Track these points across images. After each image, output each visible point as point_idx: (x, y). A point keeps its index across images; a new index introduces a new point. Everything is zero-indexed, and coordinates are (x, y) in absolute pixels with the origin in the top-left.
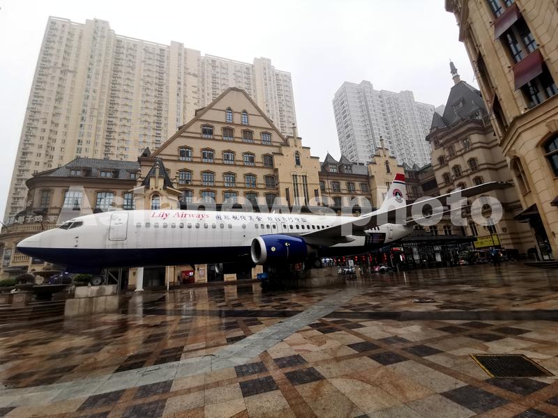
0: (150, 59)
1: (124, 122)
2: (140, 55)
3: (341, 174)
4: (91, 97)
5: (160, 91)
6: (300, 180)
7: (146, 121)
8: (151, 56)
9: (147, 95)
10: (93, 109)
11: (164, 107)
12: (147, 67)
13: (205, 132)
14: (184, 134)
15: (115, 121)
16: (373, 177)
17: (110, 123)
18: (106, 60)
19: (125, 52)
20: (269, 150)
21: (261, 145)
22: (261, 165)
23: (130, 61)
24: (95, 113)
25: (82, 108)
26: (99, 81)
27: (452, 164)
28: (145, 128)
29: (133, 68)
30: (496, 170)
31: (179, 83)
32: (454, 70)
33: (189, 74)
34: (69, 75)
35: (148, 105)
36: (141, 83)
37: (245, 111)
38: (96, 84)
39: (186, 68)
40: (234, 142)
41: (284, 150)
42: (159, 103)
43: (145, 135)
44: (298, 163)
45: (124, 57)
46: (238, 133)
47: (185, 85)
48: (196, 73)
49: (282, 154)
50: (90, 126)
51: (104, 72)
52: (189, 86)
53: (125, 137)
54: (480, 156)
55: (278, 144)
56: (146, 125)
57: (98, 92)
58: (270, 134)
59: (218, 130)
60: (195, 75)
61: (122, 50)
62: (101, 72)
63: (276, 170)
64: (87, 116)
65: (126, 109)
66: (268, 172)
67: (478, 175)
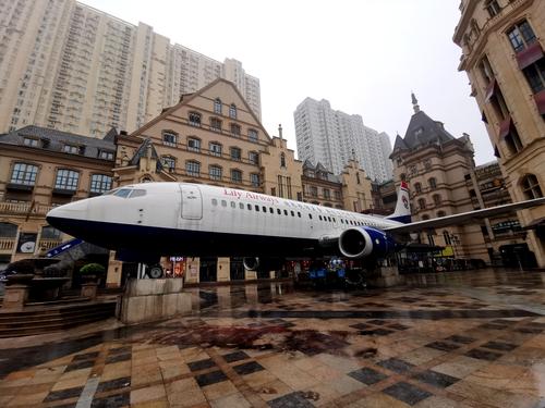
0: (113, 35)
1: (75, 97)
2: (102, 29)
3: (318, 180)
4: (37, 63)
5: (122, 71)
6: (284, 181)
7: (102, 100)
8: (115, 32)
9: (107, 72)
10: (38, 75)
11: (125, 87)
12: (110, 43)
13: (192, 119)
15: (64, 94)
16: (346, 186)
17: (58, 96)
18: (61, 26)
19: (84, 21)
20: (257, 148)
21: (248, 141)
22: (247, 162)
23: (90, 32)
24: (41, 81)
25: (24, 72)
26: (50, 46)
27: (413, 181)
28: (101, 108)
29: (92, 40)
30: (451, 190)
31: (144, 66)
32: (414, 101)
33: (157, 59)
34: (15, 35)
35: (107, 83)
36: (101, 59)
37: (233, 105)
38: (45, 49)
39: (153, 54)
40: (222, 134)
41: (270, 149)
42: (120, 84)
43: (100, 115)
44: (283, 165)
45: (83, 27)
46: (226, 125)
47: (151, 70)
48: (164, 60)
49: (268, 153)
50: (32, 95)
51: (57, 38)
52: (155, 72)
53: (75, 113)
54: (438, 176)
55: (266, 144)
56: (102, 104)
57: (47, 58)
58: (256, 132)
59: (205, 119)
60: (162, 62)
61: (81, 19)
62: (53, 37)
63: (262, 169)
64: (30, 83)
65: (80, 83)
66: (255, 169)
67: (437, 192)
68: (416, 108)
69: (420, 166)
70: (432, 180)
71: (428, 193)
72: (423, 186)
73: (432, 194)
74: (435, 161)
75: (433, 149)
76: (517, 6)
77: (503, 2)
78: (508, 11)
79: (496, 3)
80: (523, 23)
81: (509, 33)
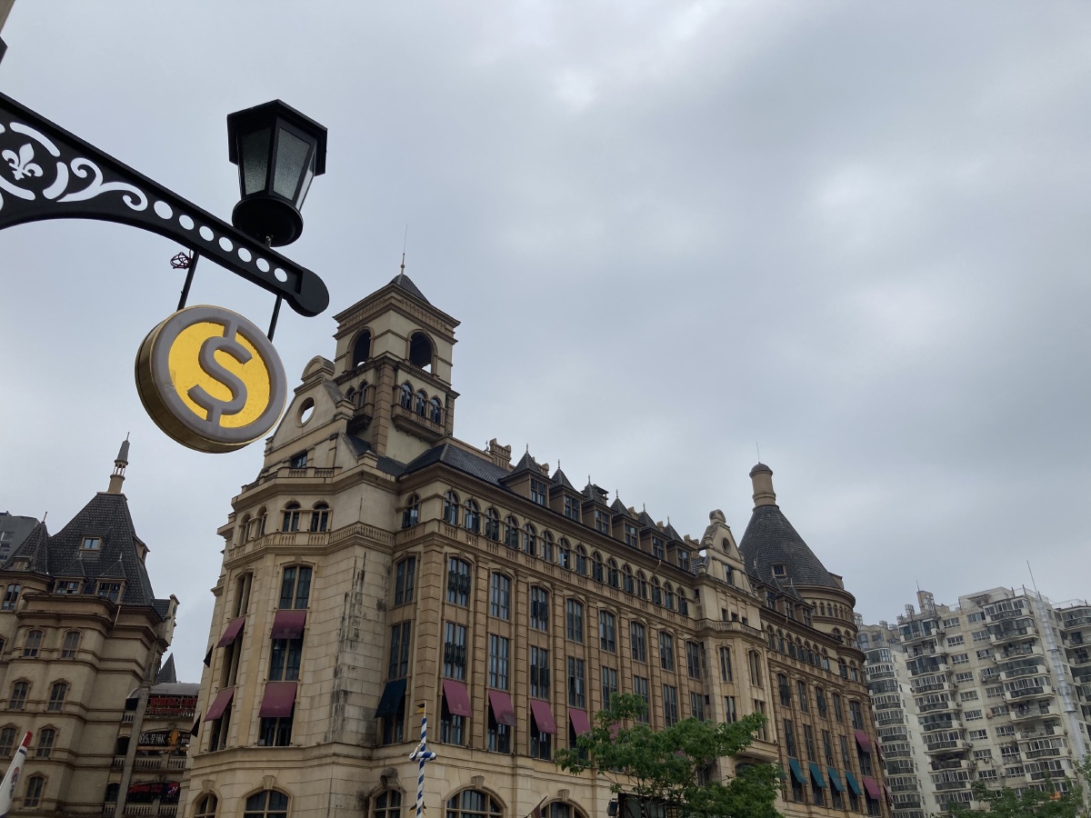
30: (86, 722)
32: (121, 462)
54: (77, 676)
67: (55, 721)
68: (117, 480)
69: (55, 640)
70: (60, 687)
71: (35, 715)
72: (33, 695)
73: (42, 722)
74: (91, 640)
75: (99, 610)
76: (315, 543)
77: (305, 523)
78: (302, 540)
79: (296, 514)
80: (306, 569)
81: (288, 569)
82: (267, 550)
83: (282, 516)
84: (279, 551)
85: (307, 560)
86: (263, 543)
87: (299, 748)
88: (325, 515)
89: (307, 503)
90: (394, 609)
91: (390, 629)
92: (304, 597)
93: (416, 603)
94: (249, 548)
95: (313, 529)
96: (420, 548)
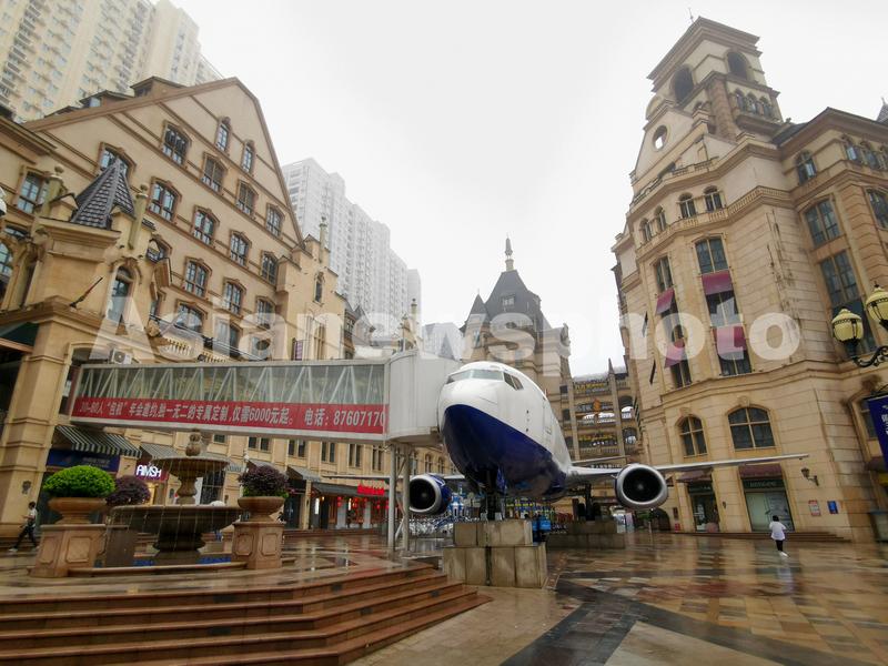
13: (170, 142)
14: (121, 117)
21: (264, 229)
22: (255, 270)
32: (509, 251)
37: (250, 144)
40: (221, 198)
41: (303, 260)
44: (318, 298)
46: (231, 181)
49: (298, 267)
55: (293, 245)
58: (281, 216)
59: (195, 153)
63: (283, 295)
66: (266, 292)
76: (715, 219)
77: (701, 207)
78: (703, 219)
79: (691, 203)
80: (716, 241)
81: (699, 244)
82: (675, 235)
83: (679, 208)
84: (686, 233)
85: (715, 232)
86: (669, 232)
87: (761, 373)
88: (717, 197)
89: (697, 192)
90: (815, 249)
91: (819, 266)
92: (722, 262)
93: (845, 235)
94: (655, 241)
95: (710, 209)
96: (831, 189)
